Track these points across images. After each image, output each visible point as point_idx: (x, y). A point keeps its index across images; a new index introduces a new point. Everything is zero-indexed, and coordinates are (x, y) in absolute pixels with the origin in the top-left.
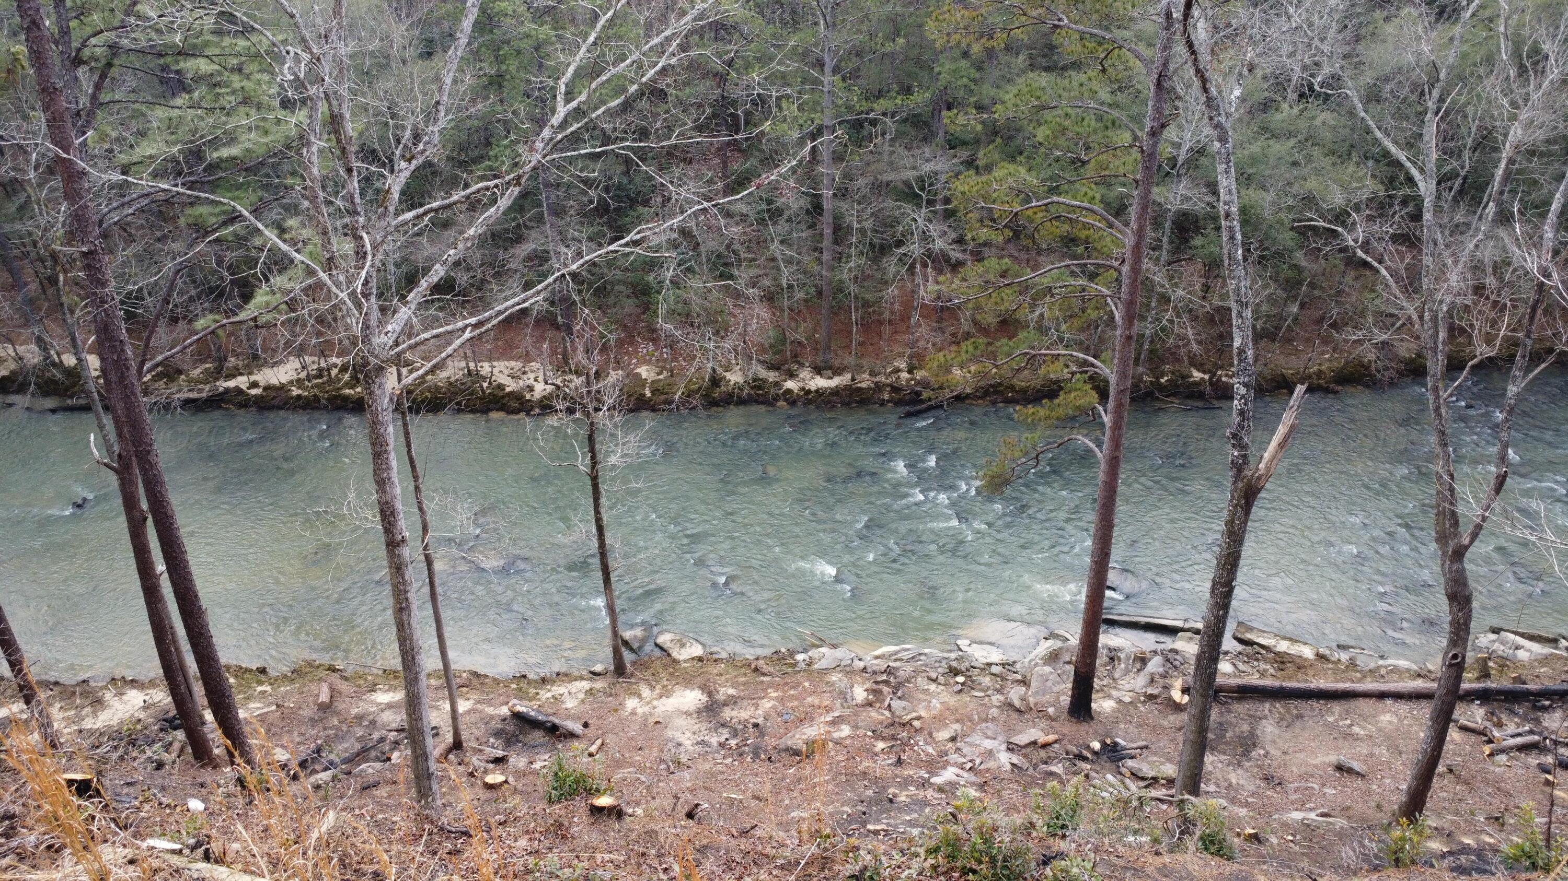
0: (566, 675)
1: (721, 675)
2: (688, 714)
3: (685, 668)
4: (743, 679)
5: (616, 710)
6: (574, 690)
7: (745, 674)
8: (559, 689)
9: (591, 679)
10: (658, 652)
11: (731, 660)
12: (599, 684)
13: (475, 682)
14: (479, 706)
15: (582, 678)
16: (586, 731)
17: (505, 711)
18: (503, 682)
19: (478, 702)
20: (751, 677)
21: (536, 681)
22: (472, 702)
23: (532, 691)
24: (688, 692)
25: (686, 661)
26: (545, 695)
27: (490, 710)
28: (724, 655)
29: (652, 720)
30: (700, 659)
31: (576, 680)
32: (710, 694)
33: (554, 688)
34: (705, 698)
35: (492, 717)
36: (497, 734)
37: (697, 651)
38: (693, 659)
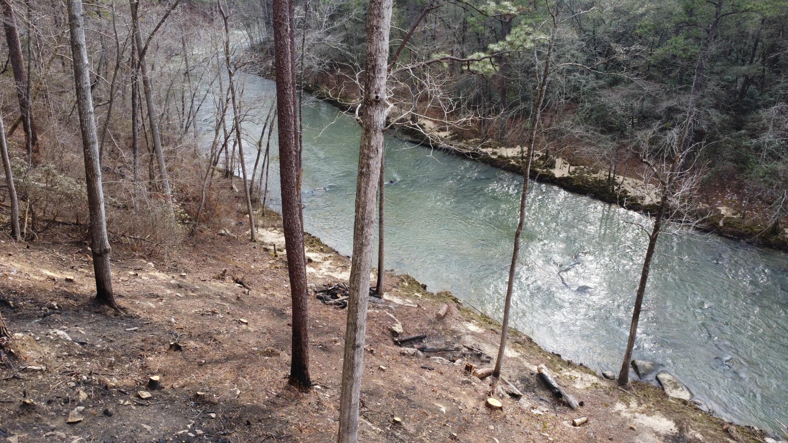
0: (586, 368)
1: (696, 420)
2: (657, 434)
3: (670, 402)
4: (713, 432)
5: (607, 405)
6: (585, 379)
7: (716, 430)
8: (575, 373)
9: (600, 378)
10: (655, 383)
11: (709, 415)
12: (604, 384)
13: (527, 344)
14: (522, 359)
15: (594, 374)
16: (580, 408)
17: (535, 369)
18: (544, 352)
19: (522, 356)
20: (719, 434)
21: (564, 362)
22: (519, 354)
23: (559, 366)
24: (664, 420)
25: (673, 398)
26: (566, 372)
27: (527, 364)
28: (704, 408)
29: (629, 425)
30: (685, 402)
31: (590, 373)
32: (681, 429)
33: (574, 371)
34: (675, 430)
35: (526, 369)
36: (523, 380)
37: (685, 396)
38: (679, 399)
